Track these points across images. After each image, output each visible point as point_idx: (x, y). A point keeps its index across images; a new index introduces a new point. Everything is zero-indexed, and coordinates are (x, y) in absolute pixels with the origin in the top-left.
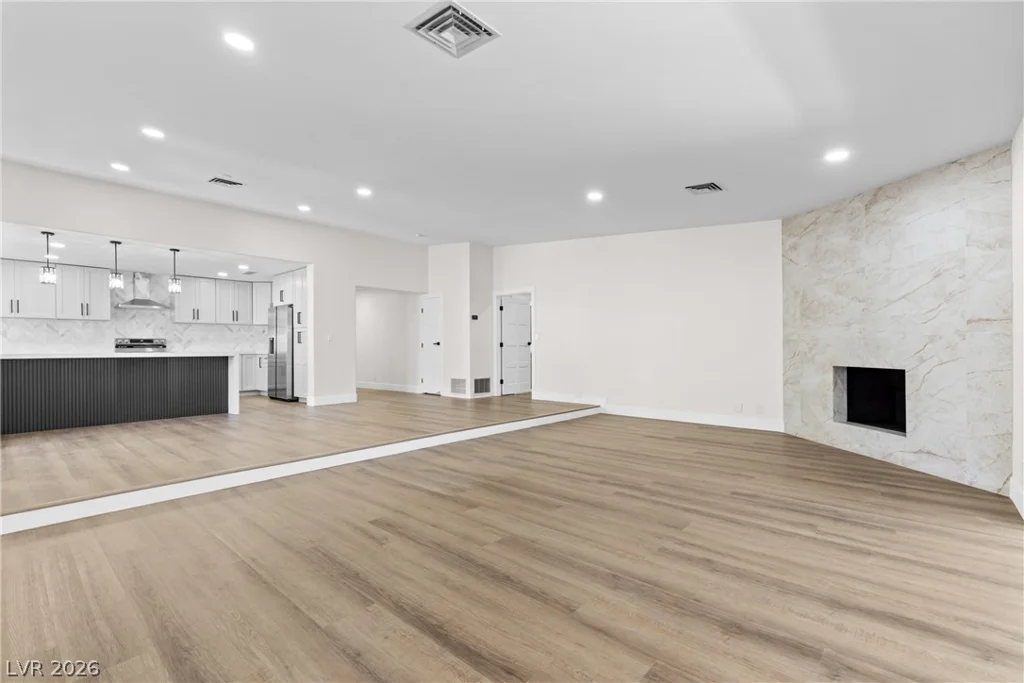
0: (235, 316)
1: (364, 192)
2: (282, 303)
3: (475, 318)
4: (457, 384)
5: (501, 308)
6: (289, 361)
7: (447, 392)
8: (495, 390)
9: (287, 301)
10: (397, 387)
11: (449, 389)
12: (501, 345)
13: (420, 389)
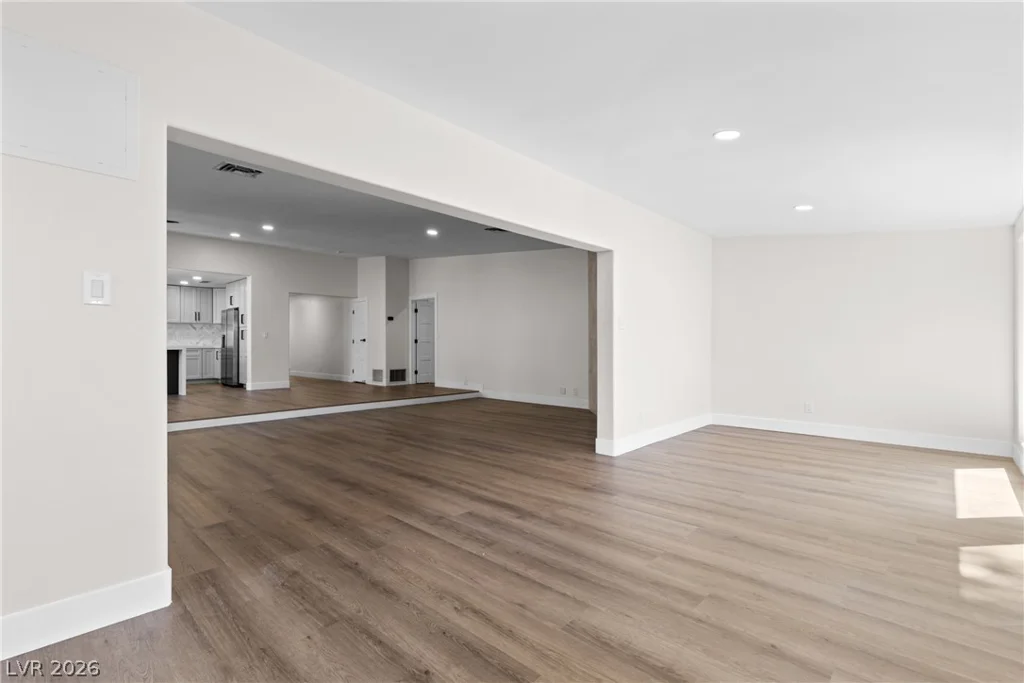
0: (198, 316)
1: (268, 228)
2: (231, 307)
3: (390, 319)
4: (377, 374)
5: (416, 311)
6: (235, 354)
7: (370, 381)
8: (410, 379)
9: (235, 306)
10: (335, 377)
11: (371, 378)
12: (416, 341)
13: (352, 378)
